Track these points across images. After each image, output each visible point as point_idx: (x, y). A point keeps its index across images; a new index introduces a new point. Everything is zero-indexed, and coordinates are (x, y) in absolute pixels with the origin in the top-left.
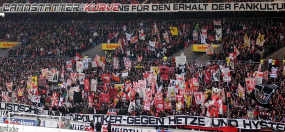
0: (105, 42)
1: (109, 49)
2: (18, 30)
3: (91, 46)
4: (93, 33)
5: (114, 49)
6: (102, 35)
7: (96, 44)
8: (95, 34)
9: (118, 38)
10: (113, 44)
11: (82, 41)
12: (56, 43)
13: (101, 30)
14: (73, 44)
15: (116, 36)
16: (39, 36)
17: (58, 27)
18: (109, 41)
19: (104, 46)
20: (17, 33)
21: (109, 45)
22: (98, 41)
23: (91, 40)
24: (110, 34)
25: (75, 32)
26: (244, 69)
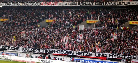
0: (48, 19)
1: (49, 22)
2: (8, 13)
3: (41, 21)
4: (42, 15)
5: (51, 22)
6: (46, 16)
7: (44, 20)
8: (43, 15)
9: (53, 17)
10: (51, 20)
11: (37, 18)
12: (25, 19)
13: (45, 14)
14: (33, 20)
15: (52, 16)
16: (18, 16)
17: (26, 12)
18: (49, 19)
19: (47, 21)
20: (8, 14)
21: (49, 20)
22: (44, 18)
23: (41, 18)
24: (50, 15)
25: (34, 14)
26: (109, 31)
